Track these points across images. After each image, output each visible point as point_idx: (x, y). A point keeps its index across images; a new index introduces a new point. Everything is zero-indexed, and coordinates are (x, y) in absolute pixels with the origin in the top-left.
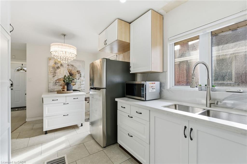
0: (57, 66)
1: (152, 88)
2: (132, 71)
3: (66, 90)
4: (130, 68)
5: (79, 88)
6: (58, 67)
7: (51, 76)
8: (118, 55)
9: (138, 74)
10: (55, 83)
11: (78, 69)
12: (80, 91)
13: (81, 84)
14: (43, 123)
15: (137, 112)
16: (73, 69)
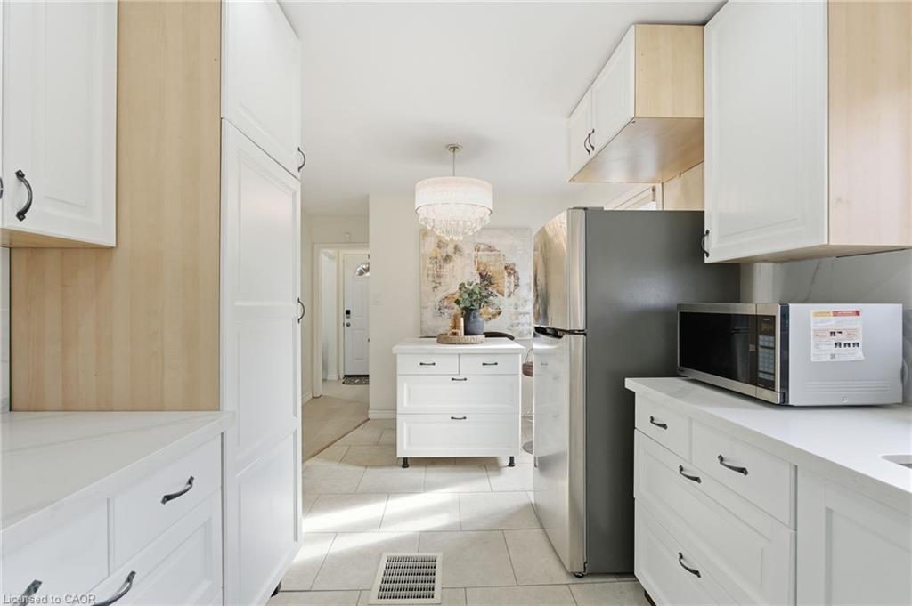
0: (445, 255)
1: (833, 340)
2: (718, 249)
3: (461, 332)
4: (706, 238)
5: (512, 326)
6: (447, 256)
7: (428, 288)
8: (659, 187)
9: (758, 264)
10: (440, 309)
11: (509, 261)
12: (512, 338)
13: (521, 314)
14: (395, 429)
15: (721, 458)
16: (493, 258)
